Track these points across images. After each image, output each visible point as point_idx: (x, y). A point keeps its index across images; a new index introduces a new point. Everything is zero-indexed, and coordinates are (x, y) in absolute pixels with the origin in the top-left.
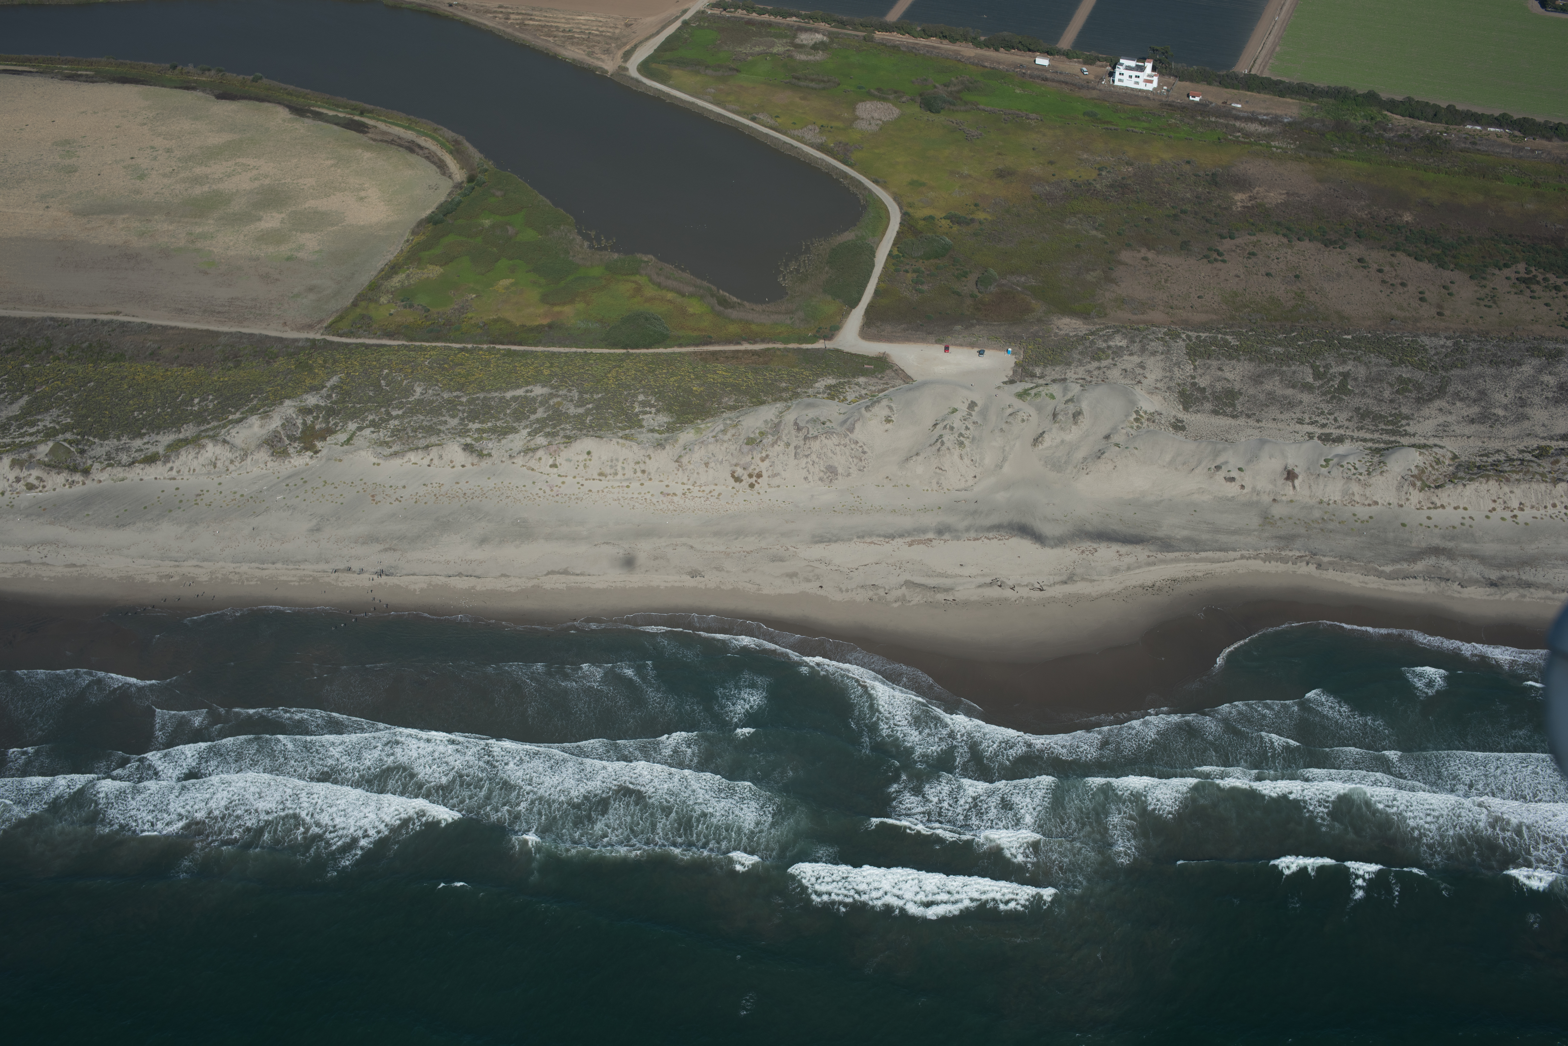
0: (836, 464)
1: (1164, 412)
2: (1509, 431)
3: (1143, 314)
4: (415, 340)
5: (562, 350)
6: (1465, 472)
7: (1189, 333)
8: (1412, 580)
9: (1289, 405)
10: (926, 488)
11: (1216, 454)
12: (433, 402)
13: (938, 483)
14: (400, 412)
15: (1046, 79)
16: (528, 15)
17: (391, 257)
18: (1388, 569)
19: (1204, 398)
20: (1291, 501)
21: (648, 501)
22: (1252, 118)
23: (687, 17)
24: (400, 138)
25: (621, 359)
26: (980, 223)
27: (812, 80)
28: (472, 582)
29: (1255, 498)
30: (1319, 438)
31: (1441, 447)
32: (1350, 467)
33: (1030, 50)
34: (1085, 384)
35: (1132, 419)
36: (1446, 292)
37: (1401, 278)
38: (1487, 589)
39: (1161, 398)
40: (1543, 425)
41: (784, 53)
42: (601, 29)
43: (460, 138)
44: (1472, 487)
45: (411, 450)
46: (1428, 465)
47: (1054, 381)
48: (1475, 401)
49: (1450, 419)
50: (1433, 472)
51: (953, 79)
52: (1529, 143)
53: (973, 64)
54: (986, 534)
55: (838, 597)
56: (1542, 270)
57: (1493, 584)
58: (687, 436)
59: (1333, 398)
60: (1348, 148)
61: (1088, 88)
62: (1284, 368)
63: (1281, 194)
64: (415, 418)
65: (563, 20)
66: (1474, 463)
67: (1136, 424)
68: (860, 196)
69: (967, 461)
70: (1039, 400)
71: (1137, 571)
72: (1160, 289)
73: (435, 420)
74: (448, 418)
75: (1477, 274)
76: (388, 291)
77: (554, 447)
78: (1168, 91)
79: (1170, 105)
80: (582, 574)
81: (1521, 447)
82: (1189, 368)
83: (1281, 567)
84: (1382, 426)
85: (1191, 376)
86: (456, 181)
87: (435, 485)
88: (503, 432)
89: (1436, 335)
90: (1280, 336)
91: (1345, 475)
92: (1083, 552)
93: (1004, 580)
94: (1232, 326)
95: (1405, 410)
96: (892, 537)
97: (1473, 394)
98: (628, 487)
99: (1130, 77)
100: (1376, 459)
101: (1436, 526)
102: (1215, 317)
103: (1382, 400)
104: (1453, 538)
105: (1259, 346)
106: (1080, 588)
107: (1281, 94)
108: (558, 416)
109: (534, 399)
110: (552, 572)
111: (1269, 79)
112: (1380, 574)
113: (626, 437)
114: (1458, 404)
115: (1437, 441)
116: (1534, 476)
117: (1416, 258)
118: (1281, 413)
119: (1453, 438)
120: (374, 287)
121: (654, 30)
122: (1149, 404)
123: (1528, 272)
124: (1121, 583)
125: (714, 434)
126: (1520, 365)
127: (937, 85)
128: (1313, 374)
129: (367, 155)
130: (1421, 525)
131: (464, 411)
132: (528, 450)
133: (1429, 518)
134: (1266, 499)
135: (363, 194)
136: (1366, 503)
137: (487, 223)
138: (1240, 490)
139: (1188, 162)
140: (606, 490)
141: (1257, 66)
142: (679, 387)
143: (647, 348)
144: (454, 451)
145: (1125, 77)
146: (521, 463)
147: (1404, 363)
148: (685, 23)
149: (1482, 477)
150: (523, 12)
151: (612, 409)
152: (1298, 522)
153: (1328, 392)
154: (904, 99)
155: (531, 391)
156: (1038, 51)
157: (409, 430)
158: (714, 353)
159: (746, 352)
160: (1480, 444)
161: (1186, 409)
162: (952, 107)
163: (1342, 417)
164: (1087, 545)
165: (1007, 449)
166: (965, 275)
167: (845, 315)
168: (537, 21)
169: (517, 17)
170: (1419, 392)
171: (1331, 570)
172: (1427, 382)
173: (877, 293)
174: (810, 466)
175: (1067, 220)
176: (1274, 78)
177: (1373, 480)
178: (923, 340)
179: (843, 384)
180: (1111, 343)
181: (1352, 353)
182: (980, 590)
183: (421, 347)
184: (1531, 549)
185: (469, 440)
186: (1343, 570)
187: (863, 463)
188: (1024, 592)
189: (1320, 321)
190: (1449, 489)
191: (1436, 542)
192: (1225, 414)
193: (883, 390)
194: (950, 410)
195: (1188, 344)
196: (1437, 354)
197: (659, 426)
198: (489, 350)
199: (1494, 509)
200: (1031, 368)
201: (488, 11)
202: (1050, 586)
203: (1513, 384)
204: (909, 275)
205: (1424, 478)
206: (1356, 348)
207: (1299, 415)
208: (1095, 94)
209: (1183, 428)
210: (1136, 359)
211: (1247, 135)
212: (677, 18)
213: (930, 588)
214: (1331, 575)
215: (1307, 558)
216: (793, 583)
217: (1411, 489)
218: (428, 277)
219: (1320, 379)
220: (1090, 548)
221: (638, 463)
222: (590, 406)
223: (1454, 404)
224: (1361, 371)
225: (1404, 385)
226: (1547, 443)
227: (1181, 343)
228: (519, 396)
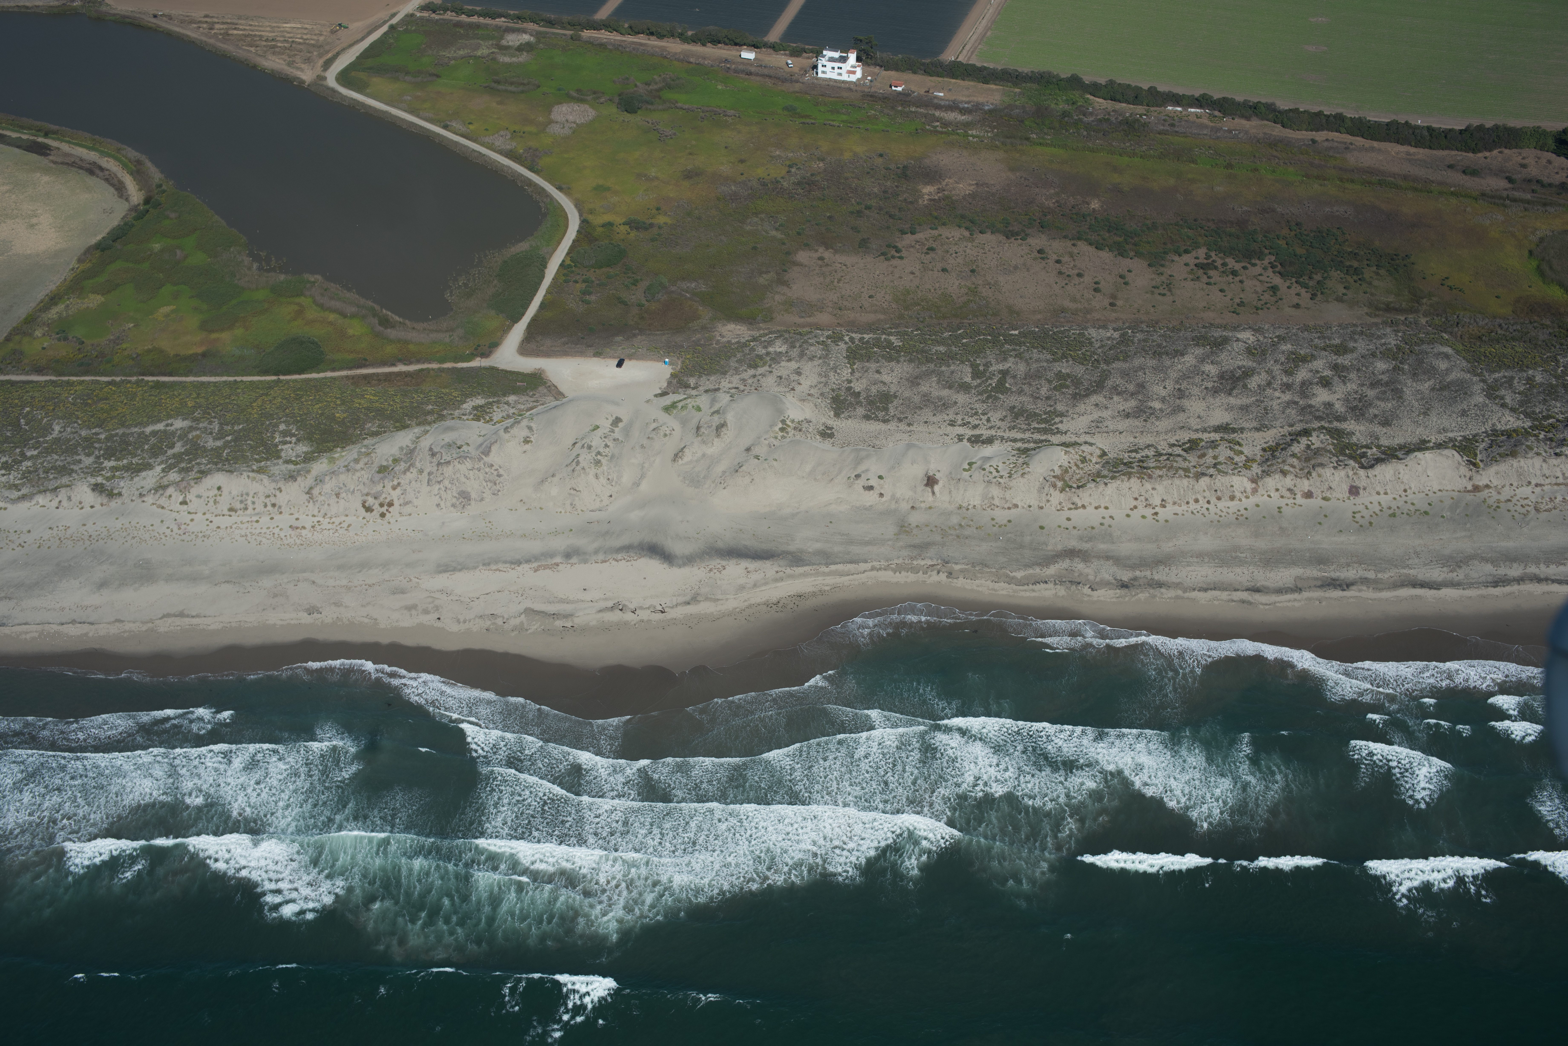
0: (469, 490)
1: (813, 420)
2: (1164, 424)
3: (810, 316)
4: (64, 375)
5: (213, 379)
6: (1109, 470)
7: (853, 335)
8: (1043, 586)
9: (944, 405)
10: (560, 510)
11: (858, 461)
12: (69, 440)
13: (571, 504)
14: (35, 453)
15: (750, 74)
16: (233, 24)
17: (52, 287)
18: (1019, 574)
19: (857, 403)
20: (930, 508)
21: (276, 536)
22: (953, 107)
23: (394, 21)
24: (81, 160)
25: (270, 386)
26: (660, 227)
27: (512, 84)
28: (85, 628)
29: (893, 506)
30: (969, 440)
31: (1091, 444)
32: (992, 470)
33: (736, 44)
34: (736, 393)
35: (777, 429)
36: (1122, 281)
37: (1079, 269)
38: (1118, 591)
39: (812, 405)
40: (1199, 417)
41: (488, 56)
42: (305, 37)
43: (143, 158)
44: (1114, 485)
45: (40, 492)
46: (1072, 465)
47: (706, 391)
48: (1132, 394)
49: (1106, 414)
50: (1077, 471)
51: (655, 77)
52: (1228, 123)
53: (678, 60)
54: (615, 556)
55: (455, 628)
56: (1222, 255)
57: (1124, 586)
58: (320, 466)
59: (988, 398)
60: (1046, 134)
61: (792, 81)
62: (943, 368)
63: (970, 185)
64: (49, 458)
65: (268, 29)
66: (1121, 460)
67: (781, 434)
68: (541, 204)
69: (603, 480)
70: (684, 413)
71: (763, 588)
72: (831, 290)
73: (69, 459)
74: (83, 457)
75: (1156, 261)
76: (44, 324)
77: (184, 484)
78: (871, 81)
79: (872, 96)
80: (198, 616)
81: (1173, 441)
82: (846, 373)
83: (911, 577)
84: (1034, 425)
85: (847, 380)
86: (132, 204)
87: (61, 528)
88: (136, 470)
89: (1105, 327)
90: (946, 334)
91: (986, 479)
92: (711, 570)
93: (627, 603)
94: (897, 326)
95: (1060, 407)
96: (519, 563)
97: (1131, 387)
98: (257, 521)
99: (833, 68)
100: (1021, 460)
101: (1074, 528)
102: (882, 317)
103: (1038, 398)
104: (1090, 539)
105: (922, 345)
106: (704, 608)
107: (986, 82)
108: (196, 450)
109: (173, 433)
110: (168, 615)
111: (974, 65)
112: (1011, 580)
113: (260, 471)
114: (1116, 398)
115: (1088, 438)
116: (1177, 471)
117: (1096, 248)
118: (934, 415)
119: (1105, 434)
120: (31, 320)
121: (360, 36)
122: (796, 411)
123: (1208, 257)
124: (745, 601)
125: (346, 463)
126: (1182, 355)
127: (638, 84)
128: (972, 373)
129: (46, 179)
130: (1059, 527)
131: (100, 449)
132: (161, 488)
133: (1069, 519)
134: (905, 506)
135: (34, 221)
136: (1006, 506)
137: (157, 246)
138: (878, 499)
139: (881, 155)
140: (234, 526)
141: (965, 52)
142: (322, 414)
143: (300, 374)
144: (83, 492)
145: (828, 69)
146: (151, 501)
147: (1066, 358)
148: (392, 27)
149: (1123, 475)
150: (229, 21)
151: (251, 440)
152: (934, 529)
153: (985, 391)
154: (602, 100)
155: (172, 425)
156: (744, 45)
157: (41, 471)
158: (365, 377)
159: (399, 374)
160: (1132, 439)
161: (837, 415)
162: (649, 107)
163: (995, 417)
164: (717, 562)
165: (646, 465)
166: (635, 283)
167: (506, 330)
168: (241, 30)
169: (222, 26)
170: (1077, 388)
171: (961, 579)
172: (1086, 376)
173: (543, 306)
174: (442, 492)
175: (749, 221)
176: (979, 64)
177: (1013, 483)
178: (582, 354)
179: (491, 403)
180: (771, 349)
181: (1014, 350)
182: (600, 615)
183: (68, 382)
184: (1168, 547)
185: (100, 480)
186: (974, 578)
187: (498, 487)
188: (644, 615)
189: (989, 317)
190: (1091, 488)
191: (1073, 544)
192: (877, 419)
193: (532, 409)
194: (591, 428)
195: (849, 347)
196: (1102, 346)
197: (297, 456)
198: (137, 383)
199: (1135, 507)
200: (686, 379)
201: (192, 22)
202: (672, 607)
203: (1173, 375)
204: (578, 285)
205: (1067, 479)
206: (1020, 344)
207: (951, 417)
208: (797, 87)
209: (831, 436)
210: (793, 365)
211: (945, 124)
212: (385, 22)
213: (550, 615)
214: (961, 582)
215: (939, 567)
216: (411, 615)
217: (1052, 489)
218: (88, 307)
219: (978, 378)
220: (719, 566)
221: (268, 496)
222: (229, 438)
223: (1111, 398)
224: (1021, 368)
225: (1062, 381)
226: (1200, 435)
227: (842, 346)
228: (158, 431)
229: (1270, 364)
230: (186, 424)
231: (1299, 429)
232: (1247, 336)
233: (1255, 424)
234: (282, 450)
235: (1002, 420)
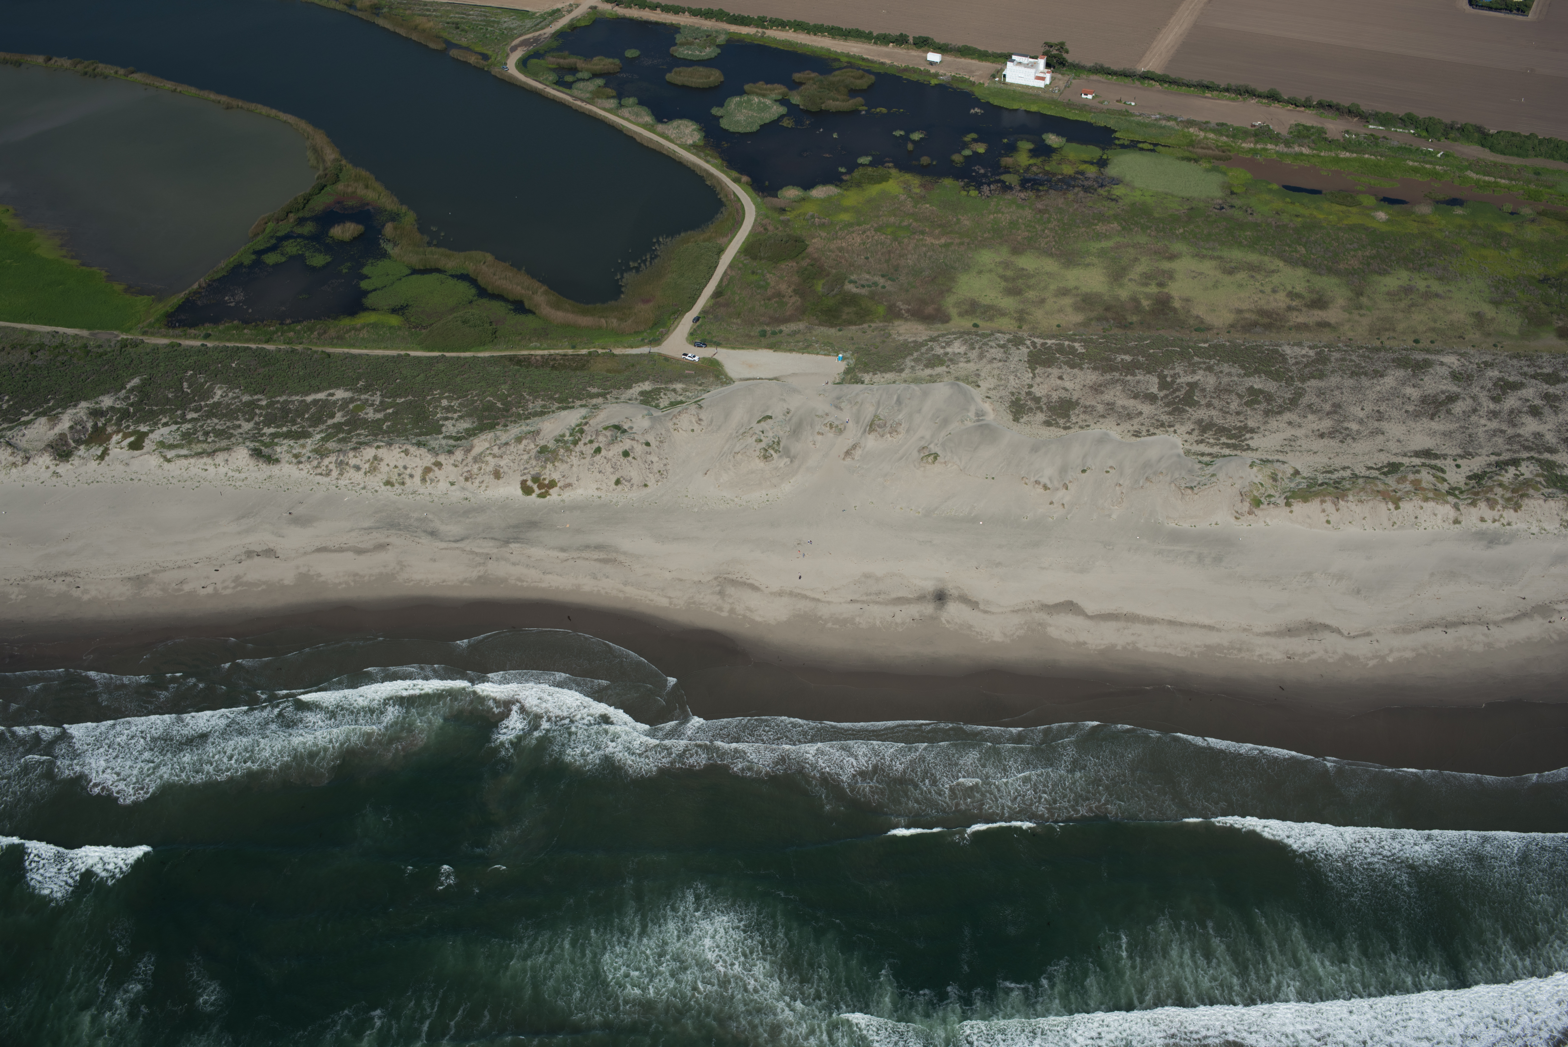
2: (1361, 446)
7: (1036, 340)
9: (1129, 415)
12: (230, 405)
14: (195, 415)
19: (1037, 409)
25: (434, 361)
26: (839, 223)
31: (1284, 463)
33: (922, 46)
40: (1399, 441)
44: (1306, 508)
45: (198, 454)
46: (1263, 482)
48: (1328, 414)
49: (1299, 432)
52: (1433, 144)
58: (481, 443)
59: (1176, 409)
62: (1129, 378)
64: (209, 421)
66: (1316, 480)
73: (228, 424)
74: (242, 422)
75: (1355, 281)
77: (342, 454)
78: (1060, 88)
79: (1060, 103)
81: (1370, 464)
82: (1027, 377)
84: (1224, 440)
85: (1028, 384)
88: (296, 437)
89: (1300, 345)
90: (1132, 344)
94: (1081, 333)
95: (1251, 424)
97: (1327, 407)
99: (1022, 73)
100: (1208, 474)
102: (1066, 323)
103: (1228, 412)
105: (1107, 354)
108: (356, 421)
109: (335, 402)
113: (419, 444)
114: (1311, 417)
115: (1281, 457)
116: (1375, 495)
117: (1291, 264)
118: (1118, 424)
119: (1298, 453)
126: (1382, 376)
128: (1159, 384)
131: (261, 415)
132: (318, 456)
143: (464, 351)
144: (241, 456)
145: (1016, 74)
146: (309, 469)
147: (1259, 373)
149: (1318, 495)
151: (413, 414)
153: (1173, 403)
155: (332, 395)
156: (931, 47)
159: (565, 356)
160: (1327, 460)
161: (1016, 419)
163: (1182, 429)
166: (811, 277)
167: (675, 320)
170: (1269, 404)
172: (1279, 393)
173: (715, 296)
178: (753, 345)
179: (658, 390)
180: (949, 350)
181: (1205, 363)
185: (258, 445)
189: (1178, 328)
190: (1282, 506)
192: (1057, 425)
193: (699, 397)
195: (1031, 352)
196: (1297, 363)
197: (458, 432)
200: (859, 374)
203: (1372, 396)
205: (1257, 495)
206: (1210, 357)
207: (1136, 428)
210: (972, 366)
219: (1165, 389)
222: (390, 411)
223: (1305, 417)
224: (1210, 381)
225: (1254, 397)
226: (1399, 459)
227: (1024, 350)
228: (320, 400)
229: (1475, 390)
230: (348, 395)
231: (1507, 458)
232: (1451, 360)
233: (1459, 451)
234: (443, 425)
235: (1189, 433)
